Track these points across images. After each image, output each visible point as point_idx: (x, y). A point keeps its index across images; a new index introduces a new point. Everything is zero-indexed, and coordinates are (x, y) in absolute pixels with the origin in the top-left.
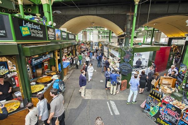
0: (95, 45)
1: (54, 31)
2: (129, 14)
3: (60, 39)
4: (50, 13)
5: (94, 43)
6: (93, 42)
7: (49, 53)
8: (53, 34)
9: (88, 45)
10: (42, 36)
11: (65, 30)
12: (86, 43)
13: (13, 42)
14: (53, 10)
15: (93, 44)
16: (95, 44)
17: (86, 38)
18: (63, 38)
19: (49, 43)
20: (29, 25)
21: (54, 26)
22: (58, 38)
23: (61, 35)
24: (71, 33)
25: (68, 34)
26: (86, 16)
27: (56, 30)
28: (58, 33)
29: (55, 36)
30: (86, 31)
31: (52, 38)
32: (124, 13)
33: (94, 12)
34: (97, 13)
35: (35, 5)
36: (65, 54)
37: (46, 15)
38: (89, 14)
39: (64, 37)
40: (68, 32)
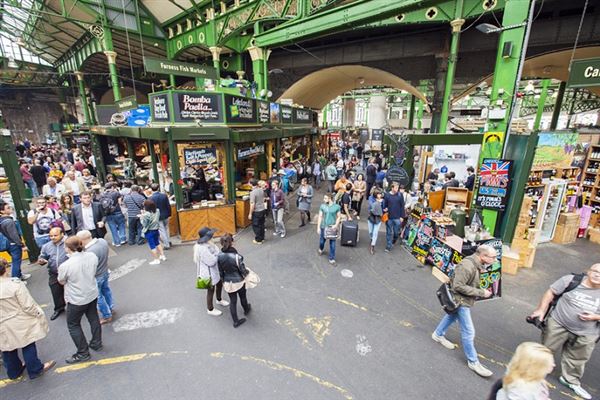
0: (374, 138)
1: (269, 108)
2: (441, 55)
3: (278, 121)
4: (262, 74)
5: (371, 131)
6: (367, 129)
7: (258, 144)
8: (267, 112)
9: (355, 137)
10: (250, 116)
11: (289, 102)
12: (351, 132)
13: (224, 125)
14: (269, 69)
15: (368, 136)
16: (373, 135)
17: (352, 117)
18: (284, 119)
19: (260, 127)
20: (238, 102)
21: (269, 98)
22: (275, 118)
23: (281, 113)
24: (302, 107)
25: (295, 110)
26: (337, 67)
27: (272, 104)
28: (275, 111)
29: (269, 115)
30: (353, 96)
31: (265, 120)
32: (429, 54)
33: (357, 57)
34: (364, 60)
35: (235, 54)
36: (287, 155)
37: (257, 78)
38: (345, 61)
39: (284, 116)
40: (296, 105)
